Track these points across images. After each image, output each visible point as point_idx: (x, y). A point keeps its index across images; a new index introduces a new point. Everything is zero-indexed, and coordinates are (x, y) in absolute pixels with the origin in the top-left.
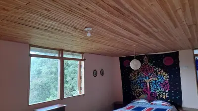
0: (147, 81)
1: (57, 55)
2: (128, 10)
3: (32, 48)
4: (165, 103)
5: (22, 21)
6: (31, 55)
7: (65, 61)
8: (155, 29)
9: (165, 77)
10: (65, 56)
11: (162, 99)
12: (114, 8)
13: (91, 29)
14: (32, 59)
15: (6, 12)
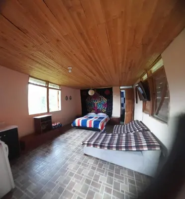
0: (96, 103)
1: (45, 85)
2: (95, 59)
3: (30, 78)
4: (104, 114)
5: (31, 57)
6: (29, 83)
7: (50, 90)
8: (105, 73)
9: (105, 101)
10: (49, 86)
11: (103, 112)
12: (89, 56)
13: (71, 68)
14: (30, 85)
15: (25, 48)
